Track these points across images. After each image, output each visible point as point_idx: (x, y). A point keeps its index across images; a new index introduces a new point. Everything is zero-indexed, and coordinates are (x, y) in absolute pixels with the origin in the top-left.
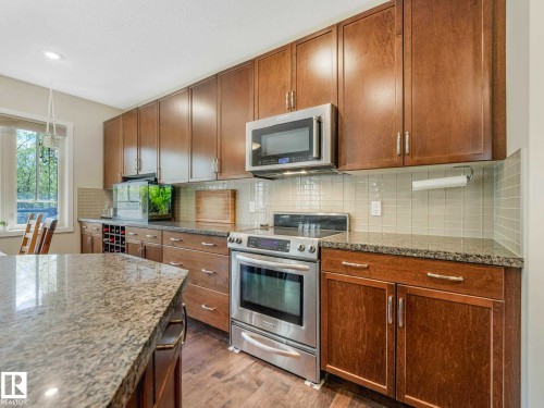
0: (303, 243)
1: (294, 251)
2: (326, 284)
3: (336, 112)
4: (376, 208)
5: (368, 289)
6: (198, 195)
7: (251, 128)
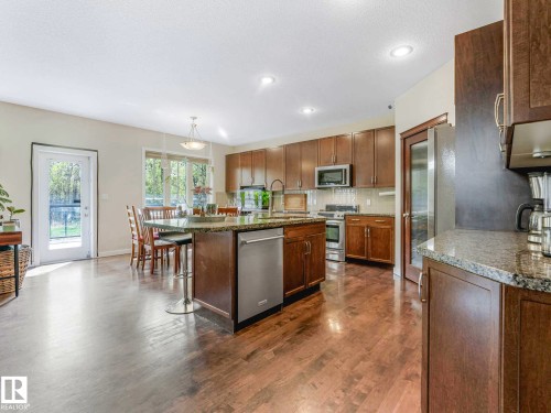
0: (338, 214)
1: (336, 217)
2: (347, 227)
3: (352, 167)
4: (369, 202)
5: (360, 227)
6: (286, 197)
7: (317, 169)
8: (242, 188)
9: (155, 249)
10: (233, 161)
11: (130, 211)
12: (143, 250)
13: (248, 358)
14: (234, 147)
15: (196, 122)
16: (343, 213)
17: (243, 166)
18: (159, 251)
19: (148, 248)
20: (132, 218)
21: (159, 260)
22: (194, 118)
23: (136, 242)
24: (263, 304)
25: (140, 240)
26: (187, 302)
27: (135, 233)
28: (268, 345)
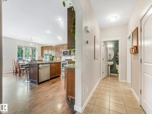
1: (66, 62)
3: (70, 51)
6: (56, 57)
7: (63, 51)
8: (45, 55)
9: (20, 70)
10: (43, 48)
11: (13, 61)
12: (17, 71)
13: (40, 88)
14: (43, 45)
15: (32, 39)
16: (68, 61)
17: (46, 49)
18: (22, 71)
19: (18, 70)
20: (14, 63)
21: (22, 73)
22: (31, 38)
23: (15, 69)
24: (45, 79)
25: (16, 68)
26: (28, 80)
27: (14, 66)
28: (44, 86)
